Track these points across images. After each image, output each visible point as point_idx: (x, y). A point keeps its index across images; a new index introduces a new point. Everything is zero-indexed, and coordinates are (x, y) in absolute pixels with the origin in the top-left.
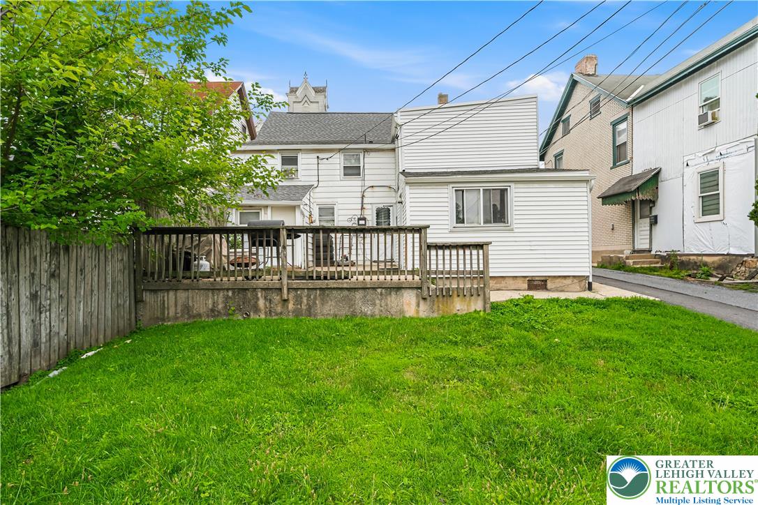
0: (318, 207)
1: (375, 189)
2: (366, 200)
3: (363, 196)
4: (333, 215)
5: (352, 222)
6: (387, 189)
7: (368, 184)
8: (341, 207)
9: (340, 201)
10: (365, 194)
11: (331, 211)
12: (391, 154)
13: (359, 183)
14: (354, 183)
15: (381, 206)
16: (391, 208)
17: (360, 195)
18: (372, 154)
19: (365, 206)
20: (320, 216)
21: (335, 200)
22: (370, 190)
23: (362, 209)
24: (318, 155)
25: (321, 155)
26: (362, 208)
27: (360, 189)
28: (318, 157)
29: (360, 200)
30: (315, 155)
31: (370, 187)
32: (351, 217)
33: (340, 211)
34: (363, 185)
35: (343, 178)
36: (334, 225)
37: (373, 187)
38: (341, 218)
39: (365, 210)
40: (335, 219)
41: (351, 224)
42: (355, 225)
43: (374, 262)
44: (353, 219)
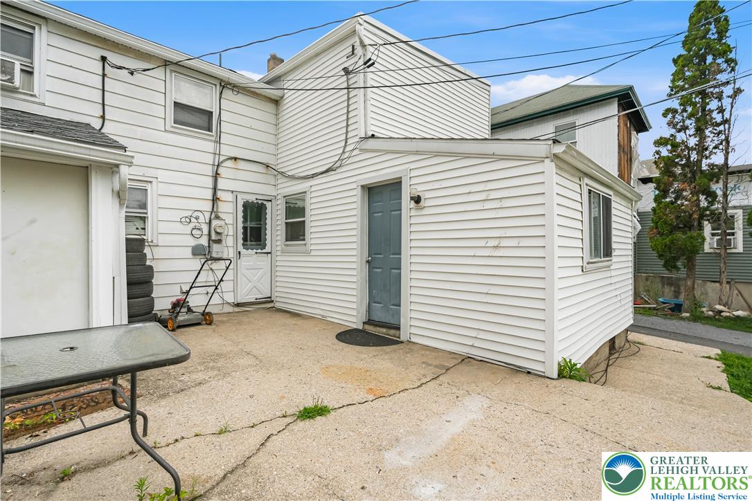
1: (241, 165)
2: (222, 184)
3: (217, 174)
4: (145, 208)
5: (192, 225)
6: (261, 169)
7: (227, 151)
8: (163, 189)
9: (162, 175)
10: (221, 170)
12: (270, 107)
13: (209, 146)
14: (197, 145)
15: (252, 198)
16: (268, 205)
17: (209, 171)
18: (241, 98)
19: (219, 194)
21: (152, 172)
22: (229, 163)
23: (213, 200)
24: (105, 53)
25: (113, 58)
26: (215, 200)
27: (209, 158)
28: (104, 59)
29: (209, 182)
30: (98, 53)
31: (231, 158)
32: (189, 213)
33: (162, 198)
34: (218, 152)
35: (172, 127)
36: (144, 229)
37: (236, 159)
38: (163, 215)
39: (220, 203)
40: (149, 215)
41: (188, 229)
42: (199, 232)
43: (238, 305)
44: (193, 220)
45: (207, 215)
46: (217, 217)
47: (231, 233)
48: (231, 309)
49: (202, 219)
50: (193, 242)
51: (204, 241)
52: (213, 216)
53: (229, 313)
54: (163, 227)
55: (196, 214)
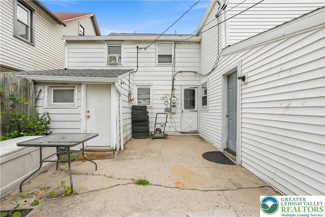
0: (137, 87)
1: (184, 74)
2: (176, 83)
3: (174, 79)
4: (150, 95)
5: (165, 100)
6: (193, 74)
7: (178, 69)
8: (155, 87)
9: (155, 83)
10: (175, 77)
11: (147, 91)
12: (197, 46)
13: (171, 69)
14: (167, 69)
15: (188, 87)
16: (196, 90)
17: (171, 78)
18: (182, 46)
19: (175, 87)
20: (138, 95)
21: (151, 82)
22: (179, 74)
23: (172, 90)
24: (137, 45)
25: (140, 46)
26: (173, 89)
27: (171, 74)
28: (137, 47)
29: (171, 83)
30: (135, 46)
31: (179, 72)
32: (163, 96)
33: (155, 91)
34: (174, 71)
35: (158, 64)
36: (149, 102)
37: (181, 72)
38: (155, 97)
39: (175, 91)
40: (151, 97)
41: (163, 102)
42: (167, 103)
43: (182, 133)
44: (165, 98)
45: (170, 96)
46: (174, 97)
47: (179, 102)
48: (179, 134)
49: (168, 98)
50: (165, 107)
51: (169, 106)
52: (172, 96)
53: (179, 135)
54: (155, 102)
55: (166, 96)
